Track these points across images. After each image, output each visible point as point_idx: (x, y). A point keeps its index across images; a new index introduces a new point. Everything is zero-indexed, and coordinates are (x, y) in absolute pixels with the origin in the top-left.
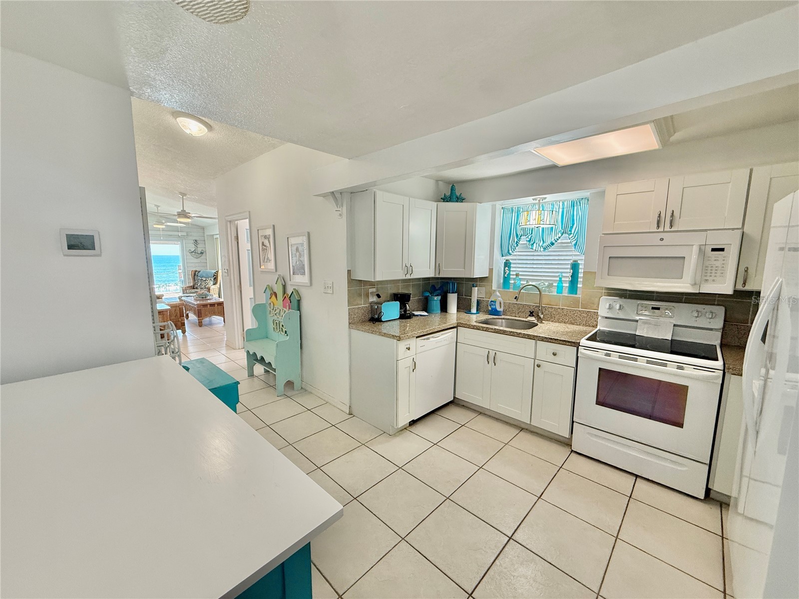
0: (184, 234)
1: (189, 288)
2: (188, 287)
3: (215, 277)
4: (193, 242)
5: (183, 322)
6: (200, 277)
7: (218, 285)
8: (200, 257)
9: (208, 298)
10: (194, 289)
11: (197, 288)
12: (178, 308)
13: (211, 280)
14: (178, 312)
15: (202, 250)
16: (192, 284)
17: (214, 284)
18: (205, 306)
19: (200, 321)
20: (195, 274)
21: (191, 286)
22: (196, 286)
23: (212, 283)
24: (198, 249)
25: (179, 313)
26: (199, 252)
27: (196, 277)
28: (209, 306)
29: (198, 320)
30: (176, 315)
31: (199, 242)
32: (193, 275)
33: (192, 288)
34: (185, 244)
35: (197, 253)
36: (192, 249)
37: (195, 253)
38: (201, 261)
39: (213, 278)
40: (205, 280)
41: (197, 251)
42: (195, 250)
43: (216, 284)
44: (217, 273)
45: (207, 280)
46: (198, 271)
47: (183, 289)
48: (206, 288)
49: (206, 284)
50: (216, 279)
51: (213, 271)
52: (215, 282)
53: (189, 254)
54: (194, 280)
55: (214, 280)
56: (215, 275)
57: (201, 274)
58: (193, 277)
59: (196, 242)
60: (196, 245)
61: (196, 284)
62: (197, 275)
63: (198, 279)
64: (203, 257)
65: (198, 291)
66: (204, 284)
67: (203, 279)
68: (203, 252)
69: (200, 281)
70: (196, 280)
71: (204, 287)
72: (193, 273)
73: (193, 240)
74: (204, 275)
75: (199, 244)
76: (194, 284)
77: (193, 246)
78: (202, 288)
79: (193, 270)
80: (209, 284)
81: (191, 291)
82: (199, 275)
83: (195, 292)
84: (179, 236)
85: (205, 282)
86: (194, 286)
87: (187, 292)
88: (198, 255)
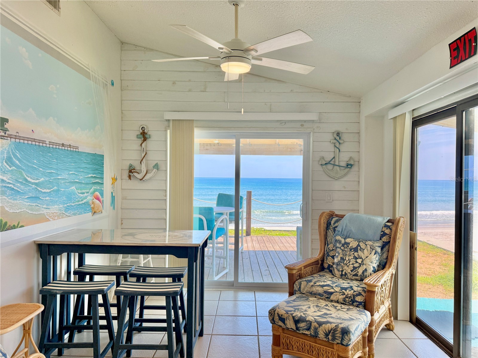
0: (313, 117)
1: (309, 269)
3: (385, 239)
4: (330, 137)
6: (342, 235)
7: (392, 270)
8: (345, 175)
10: (322, 269)
11: (330, 269)
13: (372, 248)
15: (351, 158)
16: (317, 255)
17: (382, 266)
21: (316, 262)
22: (329, 261)
23: (374, 260)
24: (342, 154)
26: (343, 164)
27: (330, 232)
31: (345, 137)
32: (323, 226)
33: (319, 265)
34: (313, 143)
35: (339, 166)
36: (328, 157)
37: (334, 165)
38: (345, 187)
39: (379, 244)
40: (356, 248)
41: (339, 161)
42: (334, 157)
43: (387, 266)
44: (394, 229)
45: (362, 250)
46: (337, 216)
47: (293, 274)
48: (356, 275)
49: (359, 261)
50: (387, 247)
51: (381, 220)
52: (385, 256)
53: (320, 168)
54: (325, 241)
55: (382, 248)
56: (384, 234)
57: (346, 226)
58: (323, 233)
59: (338, 138)
60: (337, 145)
61: (328, 255)
62: (335, 227)
63: (336, 241)
64: (352, 175)
65: (332, 290)
66: (353, 261)
67: (349, 244)
68: (352, 162)
69: (342, 248)
70: (331, 243)
71: (352, 271)
72: (323, 220)
73: (332, 134)
74: (353, 230)
75: (344, 142)
76: (324, 254)
77: (332, 148)
78: (344, 273)
79: (324, 213)
80: (367, 261)
81: (312, 286)
82: (339, 229)
83: (325, 292)
84: (303, 123)
85: (356, 254)
86: (323, 261)
87: (302, 286)
88: (340, 170)
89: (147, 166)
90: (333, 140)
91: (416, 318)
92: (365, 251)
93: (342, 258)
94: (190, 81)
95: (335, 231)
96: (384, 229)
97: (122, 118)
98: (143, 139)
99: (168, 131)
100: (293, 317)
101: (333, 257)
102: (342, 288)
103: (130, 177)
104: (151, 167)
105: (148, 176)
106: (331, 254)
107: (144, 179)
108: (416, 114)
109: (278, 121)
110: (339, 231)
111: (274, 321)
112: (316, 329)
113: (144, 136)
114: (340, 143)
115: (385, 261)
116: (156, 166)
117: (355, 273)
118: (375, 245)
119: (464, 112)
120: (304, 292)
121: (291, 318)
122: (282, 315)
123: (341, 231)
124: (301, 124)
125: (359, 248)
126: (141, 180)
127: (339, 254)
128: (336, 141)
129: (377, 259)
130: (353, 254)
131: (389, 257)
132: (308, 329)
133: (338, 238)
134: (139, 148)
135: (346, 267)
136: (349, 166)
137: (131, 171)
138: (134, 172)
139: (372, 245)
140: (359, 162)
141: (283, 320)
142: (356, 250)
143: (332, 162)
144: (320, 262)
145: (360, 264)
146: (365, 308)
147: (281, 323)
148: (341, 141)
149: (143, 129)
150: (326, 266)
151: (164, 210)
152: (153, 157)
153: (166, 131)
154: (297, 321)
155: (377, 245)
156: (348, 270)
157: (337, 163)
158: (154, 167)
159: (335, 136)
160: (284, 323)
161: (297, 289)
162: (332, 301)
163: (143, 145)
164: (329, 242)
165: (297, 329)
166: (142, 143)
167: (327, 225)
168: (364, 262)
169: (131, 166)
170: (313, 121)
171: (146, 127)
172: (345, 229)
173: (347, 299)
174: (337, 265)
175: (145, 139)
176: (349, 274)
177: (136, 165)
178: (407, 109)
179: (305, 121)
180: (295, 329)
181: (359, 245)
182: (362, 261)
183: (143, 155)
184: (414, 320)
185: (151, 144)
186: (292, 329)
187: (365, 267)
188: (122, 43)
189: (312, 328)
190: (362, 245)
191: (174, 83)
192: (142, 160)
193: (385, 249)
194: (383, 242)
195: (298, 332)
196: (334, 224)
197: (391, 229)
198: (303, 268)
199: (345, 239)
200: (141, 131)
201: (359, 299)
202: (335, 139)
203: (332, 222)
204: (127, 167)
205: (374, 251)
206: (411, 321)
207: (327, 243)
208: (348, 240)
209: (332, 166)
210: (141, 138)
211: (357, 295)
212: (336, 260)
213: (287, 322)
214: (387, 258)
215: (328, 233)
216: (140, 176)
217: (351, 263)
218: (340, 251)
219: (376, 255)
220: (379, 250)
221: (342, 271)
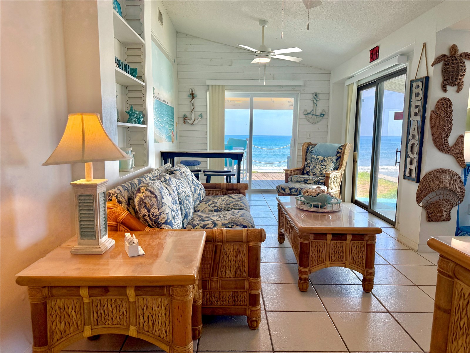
0: (301, 83)
1: (296, 173)
2: (294, 170)
3: (338, 155)
4: (311, 96)
5: (253, 292)
6: (315, 154)
7: (341, 171)
8: (319, 121)
9: (329, 208)
10: (303, 174)
11: (307, 174)
12: (245, 247)
13: (331, 160)
14: (245, 259)
15: (323, 110)
16: (300, 166)
17: (336, 169)
18: (320, 235)
19: (304, 277)
20: (308, 149)
21: (300, 169)
22: (307, 169)
23: (332, 166)
24: (318, 108)
25: (246, 264)
26: (318, 114)
27: (309, 154)
28: (329, 237)
29: (300, 272)
30: (239, 267)
31: (320, 96)
32: (305, 150)
33: (302, 172)
34: (300, 100)
35: (316, 115)
36: (309, 109)
37: (313, 115)
38: (319, 129)
39: (335, 157)
40: (323, 160)
41: (316, 112)
42: (313, 110)
43: (339, 169)
44: (343, 149)
45: (326, 161)
46: (313, 145)
47: (287, 173)
48: (321, 174)
49: (324, 167)
50: (339, 159)
51: (337, 145)
52: (338, 164)
53: (304, 117)
54: (306, 159)
55: (337, 160)
56: (338, 152)
57: (318, 150)
58: (304, 154)
59: (316, 97)
60: (315, 102)
61: (307, 166)
62: (311, 151)
63: (312, 158)
64: (324, 121)
65: (308, 179)
66: (320, 167)
67: (319, 158)
68: (324, 113)
69: (315, 161)
70: (309, 159)
71: (319, 172)
72: (305, 147)
73: (312, 94)
74: (321, 151)
75: (320, 99)
76: (305, 166)
77: (311, 103)
78: (315, 174)
79: (305, 143)
80: (328, 167)
81: (298, 178)
82: (314, 151)
83: (304, 180)
84: (294, 87)
85: (322, 163)
86: (304, 170)
87: (292, 179)
88: (316, 118)
89: (195, 115)
90: (312, 98)
91: (355, 200)
92: (327, 161)
93: (314, 166)
94: (221, 58)
95: (311, 152)
96: (338, 150)
97: (178, 83)
98: (192, 98)
99: (208, 92)
100: (289, 188)
101: (309, 167)
102: (313, 178)
103: (185, 122)
104: (197, 116)
105: (196, 122)
106: (308, 165)
107: (193, 124)
108: (360, 83)
109: (278, 86)
110: (313, 153)
111: (279, 191)
112: (300, 191)
113: (193, 95)
114: (317, 101)
115: (338, 167)
116: (201, 116)
117: (321, 173)
118: (332, 158)
119: (379, 84)
120: (294, 181)
121: (288, 188)
122: (283, 187)
123: (314, 152)
124: (292, 88)
125: (324, 160)
126: (191, 124)
127: (313, 164)
128: (314, 99)
129: (333, 165)
130: (321, 163)
131: (340, 165)
132: (296, 192)
133: (313, 156)
134: (190, 104)
135: (316, 170)
136: (322, 115)
137: (185, 119)
138: (187, 119)
139: (331, 159)
140: (328, 112)
141: (283, 189)
142: (322, 161)
143: (312, 113)
144: (302, 170)
145: (324, 168)
146: (324, 185)
147: (283, 191)
148: (317, 99)
149: (192, 91)
150: (305, 172)
151: (206, 144)
152: (199, 110)
153: (206, 92)
154: (290, 189)
155: (334, 158)
156: (317, 172)
157: (314, 114)
158: (199, 116)
159: (314, 95)
160: (284, 191)
161: (290, 180)
162: (308, 184)
163: (192, 101)
164: (307, 159)
165: (291, 192)
166: (192, 100)
167: (307, 150)
168: (326, 167)
169: (185, 115)
170: (300, 86)
171: (193, 90)
172: (317, 151)
173: (316, 182)
174: (312, 170)
175: (193, 98)
176: (317, 174)
177: (188, 115)
178: (354, 80)
179: (295, 86)
180: (290, 193)
181: (324, 159)
182: (325, 167)
183: (192, 108)
184: (354, 201)
185: (197, 101)
186: (288, 193)
187: (326, 169)
188: (177, 32)
189: (298, 191)
190: (326, 159)
191: (211, 60)
192: (192, 111)
193: (338, 161)
194: (338, 157)
195: (291, 194)
196: (311, 149)
197: (342, 150)
198: (293, 171)
199: (316, 156)
200: (191, 92)
201: (321, 181)
202: (314, 98)
203: (310, 148)
204: (182, 116)
205: (332, 161)
206: (352, 202)
207: (307, 160)
208: (318, 157)
209: (312, 115)
210: (191, 97)
211: (321, 180)
212: (311, 168)
213: (286, 190)
214: (339, 165)
215: (307, 154)
216: (190, 122)
217: (319, 168)
218: (314, 163)
219: (333, 163)
220: (335, 161)
221: (314, 173)
